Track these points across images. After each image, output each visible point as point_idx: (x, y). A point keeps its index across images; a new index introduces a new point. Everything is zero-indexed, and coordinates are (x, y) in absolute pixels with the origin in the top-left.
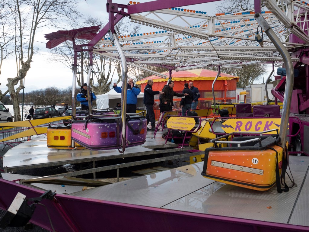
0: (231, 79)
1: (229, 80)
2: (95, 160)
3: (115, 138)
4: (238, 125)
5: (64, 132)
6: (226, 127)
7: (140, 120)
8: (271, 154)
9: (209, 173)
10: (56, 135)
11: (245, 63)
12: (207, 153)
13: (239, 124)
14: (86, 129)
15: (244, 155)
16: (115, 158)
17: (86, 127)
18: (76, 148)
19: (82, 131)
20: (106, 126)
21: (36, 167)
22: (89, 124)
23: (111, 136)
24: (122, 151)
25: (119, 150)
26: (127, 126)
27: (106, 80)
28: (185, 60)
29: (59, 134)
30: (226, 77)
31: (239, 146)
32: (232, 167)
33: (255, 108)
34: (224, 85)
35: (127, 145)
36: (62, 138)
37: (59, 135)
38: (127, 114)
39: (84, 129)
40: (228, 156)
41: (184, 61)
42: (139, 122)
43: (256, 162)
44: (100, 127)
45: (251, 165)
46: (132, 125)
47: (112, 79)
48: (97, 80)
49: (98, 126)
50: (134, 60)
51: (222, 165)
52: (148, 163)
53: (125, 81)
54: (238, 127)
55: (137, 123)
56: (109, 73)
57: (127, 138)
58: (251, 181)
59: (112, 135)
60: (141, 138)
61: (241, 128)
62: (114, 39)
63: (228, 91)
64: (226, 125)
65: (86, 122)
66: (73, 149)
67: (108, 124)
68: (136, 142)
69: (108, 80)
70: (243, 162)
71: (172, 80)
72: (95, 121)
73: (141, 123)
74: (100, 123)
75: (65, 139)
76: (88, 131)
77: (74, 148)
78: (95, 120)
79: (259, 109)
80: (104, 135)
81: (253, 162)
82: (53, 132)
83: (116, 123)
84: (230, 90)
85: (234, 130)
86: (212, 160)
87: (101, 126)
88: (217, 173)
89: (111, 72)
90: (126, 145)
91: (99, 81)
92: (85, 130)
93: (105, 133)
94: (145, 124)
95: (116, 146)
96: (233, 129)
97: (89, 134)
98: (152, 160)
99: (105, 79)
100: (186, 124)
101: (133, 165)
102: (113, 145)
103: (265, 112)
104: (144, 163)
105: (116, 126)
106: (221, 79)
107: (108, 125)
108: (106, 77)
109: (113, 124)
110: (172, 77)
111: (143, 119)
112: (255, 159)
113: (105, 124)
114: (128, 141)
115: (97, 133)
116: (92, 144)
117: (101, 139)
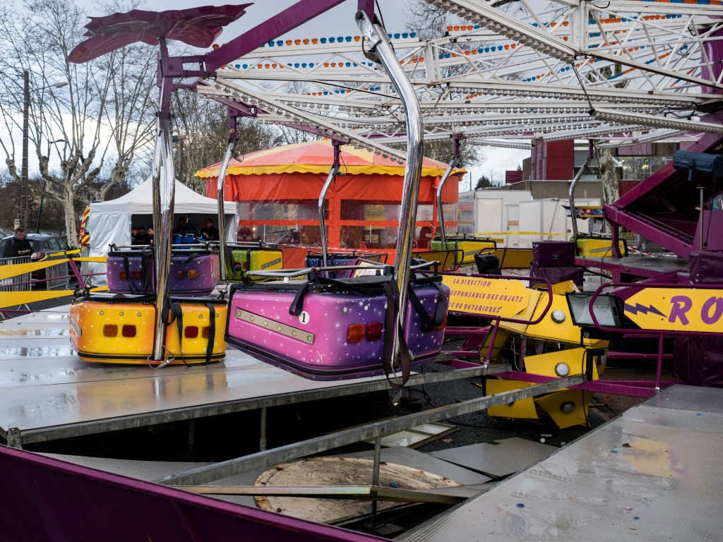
3: (380, 343)
4: (676, 307)
5: (137, 313)
6: (638, 312)
10: (109, 321)
13: (682, 305)
14: (298, 313)
16: (321, 398)
17: (300, 307)
18: (168, 362)
20: (361, 304)
21: (104, 429)
22: (309, 298)
23: (369, 338)
26: (410, 306)
27: (86, 162)
29: (121, 318)
30: (439, 169)
34: (433, 190)
36: (130, 331)
37: (120, 323)
39: (293, 313)
44: (345, 310)
46: (422, 302)
47: (102, 160)
48: (60, 163)
49: (342, 306)
54: (678, 313)
55: (432, 296)
56: (96, 145)
59: (375, 332)
61: (687, 314)
62: (380, 43)
64: (637, 304)
66: (161, 366)
67: (367, 299)
69: (91, 162)
71: (342, 170)
73: (441, 297)
75: (137, 334)
76: (307, 321)
77: (163, 364)
78: (329, 286)
80: (354, 333)
82: (102, 313)
83: (385, 297)
84: (445, 201)
85: (666, 320)
87: (348, 305)
89: (99, 143)
91: (64, 164)
92: (295, 317)
93: (358, 328)
95: (379, 368)
96: (663, 317)
97: (310, 330)
99: (83, 160)
100: (491, 297)
102: (374, 363)
105: (386, 306)
106: (425, 172)
107: (365, 303)
108: (86, 156)
109: (377, 298)
110: (341, 162)
113: (358, 299)
114: (409, 351)
115: (337, 325)
116: (318, 361)
117: (346, 344)
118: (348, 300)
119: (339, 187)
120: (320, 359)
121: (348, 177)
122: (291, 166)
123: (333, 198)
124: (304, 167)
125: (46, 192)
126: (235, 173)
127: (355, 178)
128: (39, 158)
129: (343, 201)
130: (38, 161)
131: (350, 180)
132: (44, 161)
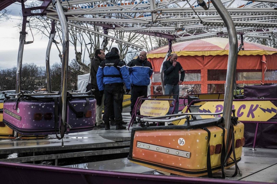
0: (271, 53)
1: (269, 55)
2: (35, 150)
4: (217, 109)
7: (86, 100)
8: (199, 134)
9: (135, 157)
11: (272, 31)
12: (133, 133)
13: (220, 109)
14: (16, 109)
15: (170, 135)
17: (17, 106)
18: (19, 137)
19: (13, 111)
20: (40, 105)
22: (20, 103)
23: (46, 119)
24: (60, 137)
25: (57, 136)
26: (68, 107)
28: (182, 27)
30: (265, 51)
31: (166, 124)
32: (158, 149)
33: (245, 89)
34: (262, 63)
35: (68, 130)
38: (67, 91)
39: (15, 109)
40: (154, 136)
41: (180, 27)
42: (84, 102)
43: (183, 142)
44: (32, 107)
45: (178, 147)
46: (75, 105)
50: (116, 26)
51: (148, 147)
52: (96, 154)
53: (66, 52)
55: (82, 103)
57: (68, 122)
58: (178, 166)
59: (48, 117)
60: (88, 123)
62: (56, 2)
63: (267, 71)
64: (203, 109)
65: (17, 100)
66: (16, 139)
67: (43, 103)
68: (80, 127)
70: (170, 143)
72: (27, 100)
73: (87, 104)
74: (33, 102)
75: (6, 126)
76: (19, 112)
78: (27, 98)
79: (250, 90)
80: (38, 116)
81: (179, 143)
83: (54, 103)
84: (270, 69)
86: (137, 141)
87: (33, 105)
88: (142, 156)
90: (66, 130)
92: (15, 111)
93: (40, 115)
94: (92, 105)
95: (54, 131)
97: (20, 115)
98: (102, 152)
100: (159, 108)
101: (76, 156)
102: (50, 129)
103: (258, 94)
104: (91, 154)
105: (54, 106)
106: (256, 53)
107: (42, 105)
109: (49, 103)
111: (90, 100)
112: (181, 139)
113: (40, 103)
114: (69, 125)
115: (29, 113)
116: (23, 127)
117: (34, 121)
118: (33, 103)
119: (206, 63)
120: (23, 126)
121: (210, 57)
122: (179, 52)
123: (203, 69)
124: (186, 52)
125: (80, 71)
126: (152, 57)
127: (215, 57)
128: (76, 53)
129: (209, 71)
130: (75, 55)
131: (212, 59)
132: (78, 55)
